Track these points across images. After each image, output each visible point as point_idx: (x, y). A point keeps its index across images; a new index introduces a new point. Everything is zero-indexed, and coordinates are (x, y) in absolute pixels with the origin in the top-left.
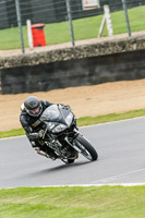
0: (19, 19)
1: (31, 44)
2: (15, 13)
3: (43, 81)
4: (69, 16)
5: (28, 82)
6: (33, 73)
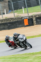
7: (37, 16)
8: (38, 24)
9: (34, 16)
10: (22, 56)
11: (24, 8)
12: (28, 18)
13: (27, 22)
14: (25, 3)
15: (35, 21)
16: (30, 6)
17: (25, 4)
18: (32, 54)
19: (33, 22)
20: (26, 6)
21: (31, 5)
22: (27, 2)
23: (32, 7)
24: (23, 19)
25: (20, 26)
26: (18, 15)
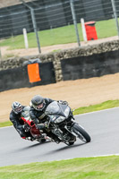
0: (74, 18)
1: (85, 39)
2: (71, 13)
3: (96, 69)
5: (84, 70)
6: (88, 62)
7: (66, 56)
8: (70, 79)
9: (56, 56)
10: (23, 171)
11: (28, 32)
12: (40, 61)
13: (37, 72)
14: (30, 17)
15: (60, 71)
16: (44, 26)
17: (31, 22)
18: (53, 164)
19: (54, 74)
20: (34, 26)
21: (47, 23)
22: (36, 16)
23: (52, 30)
24: (26, 66)
25: (17, 83)
26: (9, 52)
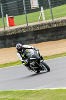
0: (2, 14)
3: (14, 42)
4: (25, 12)
5: (7, 43)
